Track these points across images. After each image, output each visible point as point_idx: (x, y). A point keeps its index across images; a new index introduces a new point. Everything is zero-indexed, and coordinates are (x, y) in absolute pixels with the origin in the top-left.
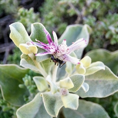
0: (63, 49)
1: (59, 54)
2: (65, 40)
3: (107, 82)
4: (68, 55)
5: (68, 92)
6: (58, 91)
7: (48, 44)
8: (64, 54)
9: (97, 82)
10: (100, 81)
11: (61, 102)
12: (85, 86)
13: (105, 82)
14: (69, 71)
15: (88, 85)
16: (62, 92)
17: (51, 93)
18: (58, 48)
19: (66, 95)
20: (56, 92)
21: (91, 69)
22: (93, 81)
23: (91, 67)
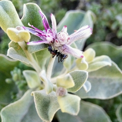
0: (62, 38)
1: (57, 44)
2: (66, 26)
3: (111, 80)
4: (69, 46)
5: (67, 91)
6: (54, 90)
7: (44, 31)
8: (63, 44)
9: (100, 80)
10: (104, 79)
11: (57, 104)
12: (87, 85)
13: (109, 81)
14: (67, 66)
15: (90, 84)
16: (59, 92)
17: (45, 92)
18: (56, 36)
19: (65, 96)
20: (50, 91)
21: (94, 64)
22: (95, 78)
23: (95, 62)
